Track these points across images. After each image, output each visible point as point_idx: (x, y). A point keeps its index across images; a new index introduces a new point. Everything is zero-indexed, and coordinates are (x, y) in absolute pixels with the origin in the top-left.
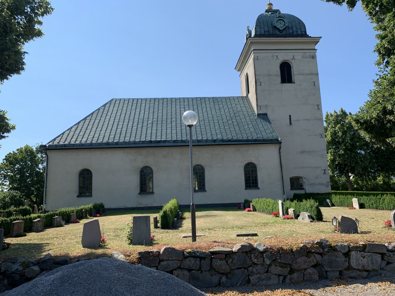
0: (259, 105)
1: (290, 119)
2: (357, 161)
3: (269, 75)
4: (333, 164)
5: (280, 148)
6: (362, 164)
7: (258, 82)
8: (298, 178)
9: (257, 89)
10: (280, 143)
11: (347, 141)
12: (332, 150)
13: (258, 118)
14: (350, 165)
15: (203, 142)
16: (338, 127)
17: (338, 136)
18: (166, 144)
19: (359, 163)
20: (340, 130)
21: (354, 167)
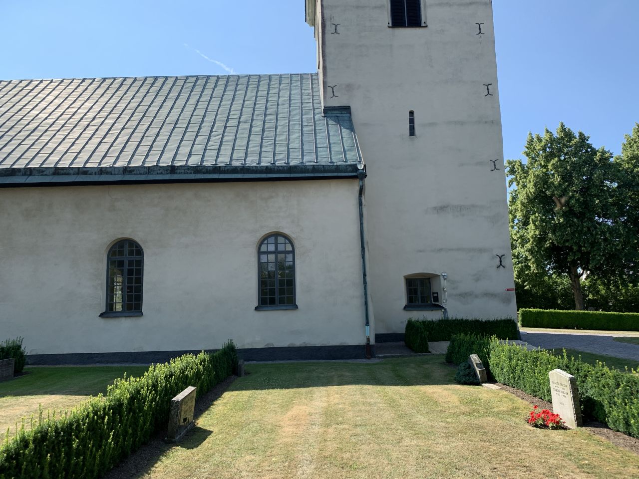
0: (328, 85)
1: (412, 121)
2: (595, 239)
3: (358, 7)
4: (540, 248)
5: (361, 191)
6: (607, 246)
7: (328, 24)
8: (429, 279)
9: (327, 43)
10: (361, 176)
11: (573, 196)
12: (537, 214)
13: (324, 117)
14: (579, 250)
15: (141, 174)
16: (551, 163)
17: (552, 183)
18: (31, 180)
19: (600, 244)
20: (557, 171)
21: (589, 253)
